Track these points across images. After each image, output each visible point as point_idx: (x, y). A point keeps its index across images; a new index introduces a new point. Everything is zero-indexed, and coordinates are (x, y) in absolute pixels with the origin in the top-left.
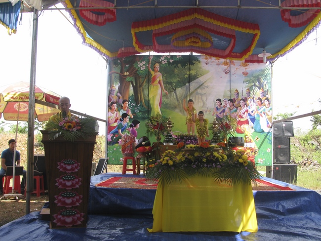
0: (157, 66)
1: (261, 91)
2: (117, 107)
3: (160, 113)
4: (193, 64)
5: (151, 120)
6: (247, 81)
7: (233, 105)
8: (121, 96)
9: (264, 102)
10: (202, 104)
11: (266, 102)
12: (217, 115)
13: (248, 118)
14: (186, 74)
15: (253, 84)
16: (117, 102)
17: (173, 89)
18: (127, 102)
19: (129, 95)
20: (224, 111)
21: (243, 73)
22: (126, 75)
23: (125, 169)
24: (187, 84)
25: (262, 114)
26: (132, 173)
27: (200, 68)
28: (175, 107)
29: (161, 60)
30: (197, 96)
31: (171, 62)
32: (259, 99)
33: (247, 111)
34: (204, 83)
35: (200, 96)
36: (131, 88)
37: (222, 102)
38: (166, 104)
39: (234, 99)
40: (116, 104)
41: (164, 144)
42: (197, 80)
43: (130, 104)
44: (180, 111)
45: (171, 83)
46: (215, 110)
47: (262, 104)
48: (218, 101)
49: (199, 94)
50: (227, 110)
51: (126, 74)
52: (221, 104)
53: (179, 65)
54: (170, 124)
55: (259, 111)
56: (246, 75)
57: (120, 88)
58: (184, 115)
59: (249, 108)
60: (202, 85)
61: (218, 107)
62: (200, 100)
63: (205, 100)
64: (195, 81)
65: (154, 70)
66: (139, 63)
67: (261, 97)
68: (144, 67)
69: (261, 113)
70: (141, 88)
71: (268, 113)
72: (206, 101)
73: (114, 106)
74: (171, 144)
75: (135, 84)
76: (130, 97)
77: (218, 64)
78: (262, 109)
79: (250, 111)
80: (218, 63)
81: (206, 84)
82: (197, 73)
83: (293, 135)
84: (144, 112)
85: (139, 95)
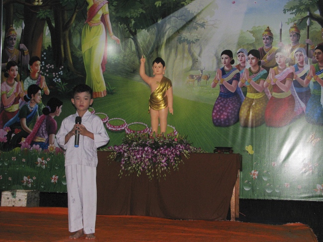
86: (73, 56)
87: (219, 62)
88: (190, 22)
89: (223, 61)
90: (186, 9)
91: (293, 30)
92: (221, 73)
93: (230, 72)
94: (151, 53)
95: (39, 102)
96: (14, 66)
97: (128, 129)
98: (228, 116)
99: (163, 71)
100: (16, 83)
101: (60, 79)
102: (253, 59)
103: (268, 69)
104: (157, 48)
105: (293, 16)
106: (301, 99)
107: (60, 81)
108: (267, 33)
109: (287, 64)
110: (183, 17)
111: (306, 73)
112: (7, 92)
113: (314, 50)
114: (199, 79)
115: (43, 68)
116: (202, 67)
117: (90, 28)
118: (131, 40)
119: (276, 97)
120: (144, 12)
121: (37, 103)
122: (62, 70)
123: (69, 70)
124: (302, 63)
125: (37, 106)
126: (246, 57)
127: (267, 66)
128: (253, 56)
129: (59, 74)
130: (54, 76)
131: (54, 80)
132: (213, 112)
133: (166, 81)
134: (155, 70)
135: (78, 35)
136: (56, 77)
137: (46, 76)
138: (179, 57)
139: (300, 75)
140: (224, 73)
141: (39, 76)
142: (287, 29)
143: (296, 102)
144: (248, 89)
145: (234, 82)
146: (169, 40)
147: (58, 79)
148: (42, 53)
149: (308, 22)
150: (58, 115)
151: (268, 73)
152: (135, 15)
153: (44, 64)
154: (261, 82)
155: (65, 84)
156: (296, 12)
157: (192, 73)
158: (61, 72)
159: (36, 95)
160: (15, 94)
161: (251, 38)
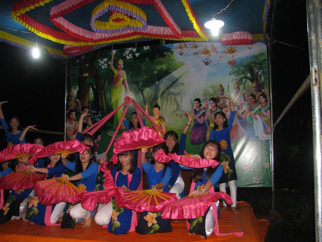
0: (121, 62)
1: (254, 84)
2: (76, 116)
4: (163, 56)
6: (234, 73)
7: (217, 106)
8: (80, 103)
9: (259, 99)
10: (176, 107)
11: (262, 99)
14: (155, 70)
15: (243, 76)
16: (75, 110)
17: (140, 89)
18: (87, 109)
19: (89, 100)
20: (204, 114)
21: (229, 62)
22: (86, 77)
24: (157, 83)
27: (173, 60)
29: (125, 55)
30: (169, 97)
31: (137, 56)
32: (252, 95)
34: (178, 79)
35: (173, 97)
36: (91, 91)
37: (202, 103)
39: (218, 97)
40: (74, 113)
42: (169, 76)
45: (137, 83)
46: (193, 114)
48: (196, 102)
49: (172, 93)
50: (208, 113)
51: (85, 75)
52: (201, 105)
53: (147, 59)
55: (253, 112)
56: (234, 64)
57: (79, 93)
59: (239, 109)
60: (175, 82)
61: (197, 109)
62: (173, 102)
63: (179, 102)
64: (167, 78)
65: (116, 68)
66: (99, 60)
67: (254, 93)
68: (106, 65)
70: (103, 91)
71: (265, 113)
72: (181, 102)
73: (72, 115)
75: (95, 87)
76: (90, 102)
77: (195, 54)
80: (195, 51)
81: (180, 81)
82: (168, 67)
85: (100, 99)
86: (107, 105)
87: (193, 106)
88: (174, 82)
89: (195, 105)
90: (172, 75)
91: (236, 85)
93: (199, 111)
94: (152, 101)
96: (73, 112)
98: (199, 138)
99: (159, 112)
100: (74, 122)
102: (212, 103)
104: (156, 98)
105: (235, 77)
106: (242, 126)
108: (220, 88)
110: (171, 80)
111: (244, 111)
112: (69, 127)
113: (248, 97)
116: (183, 109)
117: (116, 88)
118: (140, 94)
120: (147, 77)
124: (242, 104)
126: (209, 102)
132: (190, 136)
133: (161, 118)
134: (154, 112)
135: (109, 93)
138: (168, 104)
139: (240, 112)
140: (196, 112)
142: (232, 85)
143: (239, 128)
144: (211, 121)
146: (163, 93)
148: (89, 104)
149: (244, 81)
152: (142, 79)
156: (237, 75)
157: (177, 112)
160: (74, 128)
161: (211, 91)
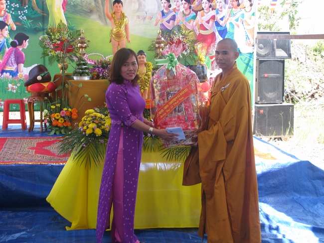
3: (65, 22)
5: (48, 34)
12: (162, 25)
13: (216, 30)
23: (7, 120)
25: (239, 23)
26: (19, 126)
28: (91, 11)
33: (213, 17)
38: (75, 6)
41: (75, 78)
43: (10, 5)
44: (100, 17)
47: (239, 5)
54: (82, 43)
58: (106, 24)
69: (237, 20)
74: (86, 78)
78: (238, 15)
79: (219, 17)
83: (290, 56)
84: (35, 20)
92: (161, 14)
95: (6, 36)
97: (87, 59)
101: (25, 17)
103: (196, 12)
107: (25, 19)
109: (211, 9)
114: (144, 18)
115: (8, 7)
119: (202, 33)
121: (5, 37)
122: (26, 9)
123: (33, 9)
125: (5, 40)
127: (195, 10)
128: (185, 2)
129: (24, 13)
130: (20, 14)
131: (20, 17)
136: (21, 14)
137: (12, 14)
141: (5, 14)
145: (171, 21)
147: (23, 16)
150: (25, 48)
151: (197, 15)
153: (9, 3)
154: (192, 22)
155: (30, 21)
158: (26, 10)
159: (4, 30)
